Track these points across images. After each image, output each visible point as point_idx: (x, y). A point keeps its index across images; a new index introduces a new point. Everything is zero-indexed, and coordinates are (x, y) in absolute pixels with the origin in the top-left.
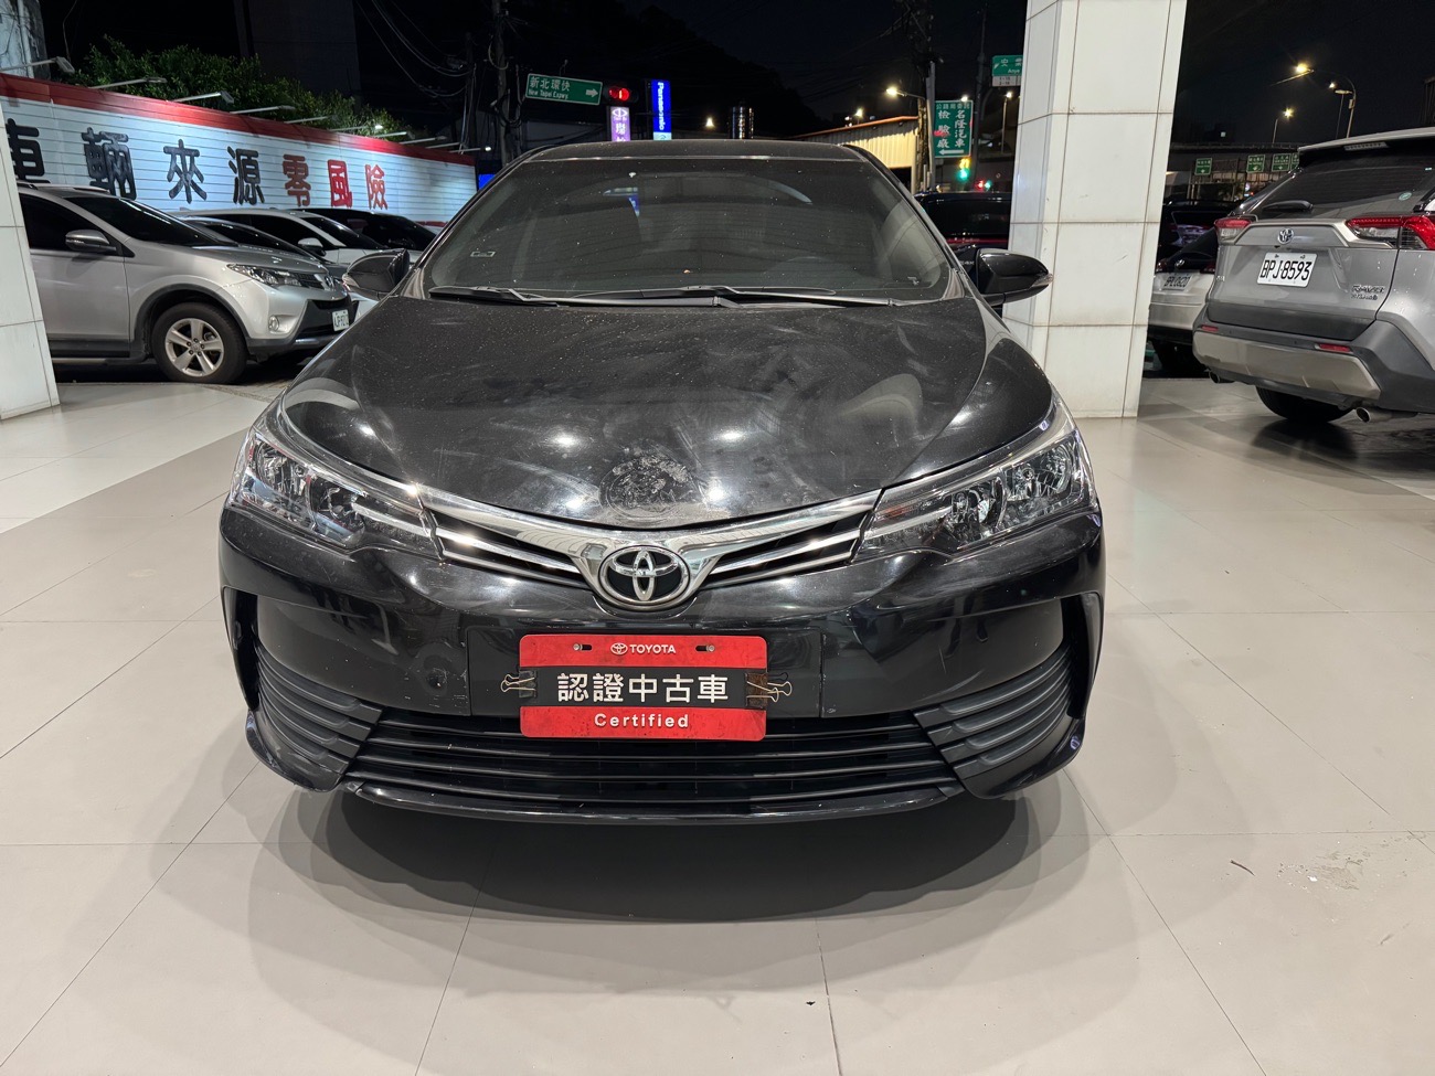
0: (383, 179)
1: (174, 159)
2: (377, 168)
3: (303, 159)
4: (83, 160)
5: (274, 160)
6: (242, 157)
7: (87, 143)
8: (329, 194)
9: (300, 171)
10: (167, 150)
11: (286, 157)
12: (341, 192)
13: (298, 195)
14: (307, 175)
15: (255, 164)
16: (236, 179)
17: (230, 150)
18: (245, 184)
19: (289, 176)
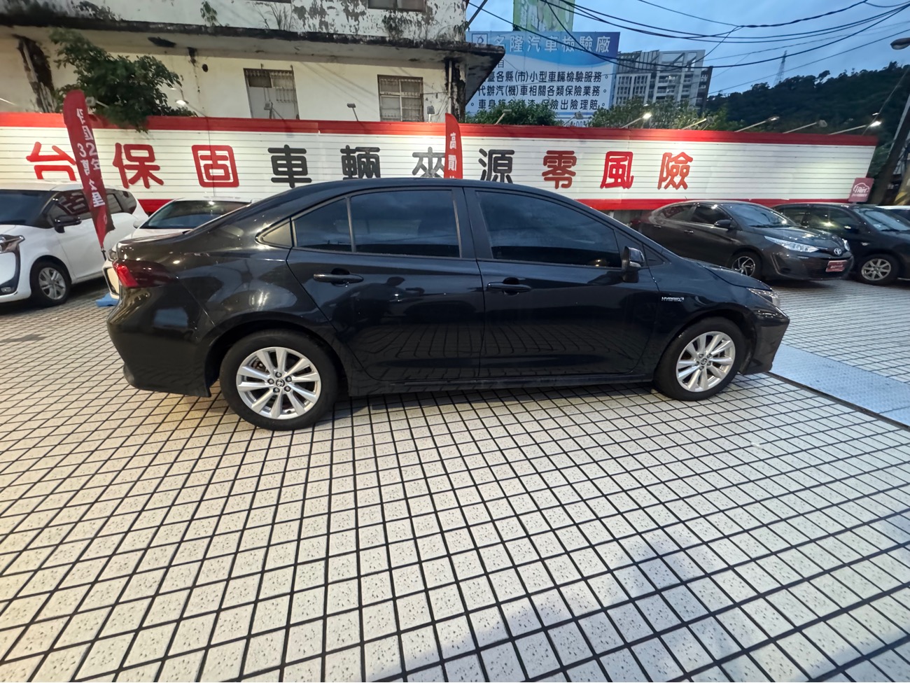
0: (689, 163)
1: (421, 160)
2: (683, 154)
3: (573, 153)
4: (340, 165)
5: (533, 155)
6: (494, 156)
7: (345, 155)
8: (601, 179)
9: (564, 162)
10: (415, 155)
11: (549, 152)
12: (616, 176)
13: (557, 181)
14: (574, 164)
15: (510, 160)
16: (484, 171)
17: (482, 151)
18: (493, 174)
19: (549, 167)
